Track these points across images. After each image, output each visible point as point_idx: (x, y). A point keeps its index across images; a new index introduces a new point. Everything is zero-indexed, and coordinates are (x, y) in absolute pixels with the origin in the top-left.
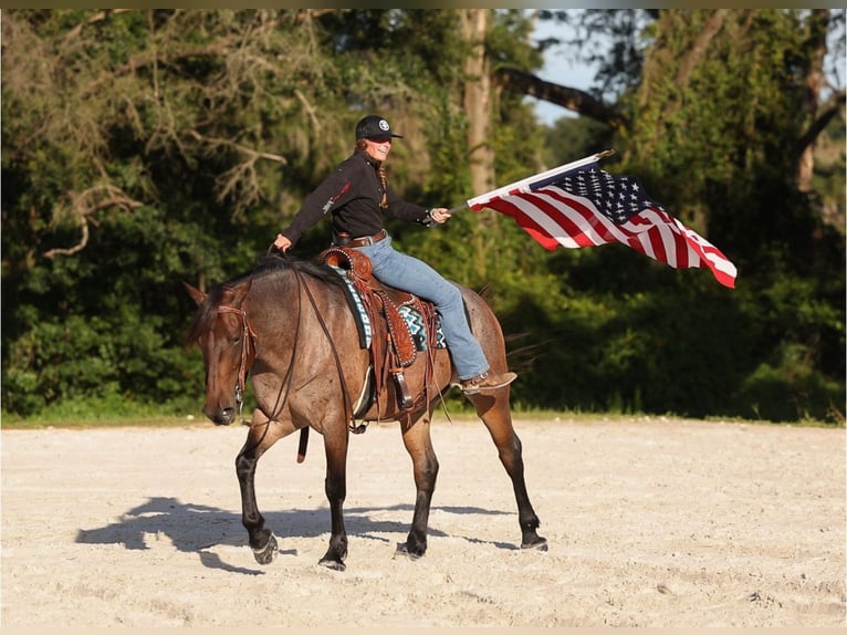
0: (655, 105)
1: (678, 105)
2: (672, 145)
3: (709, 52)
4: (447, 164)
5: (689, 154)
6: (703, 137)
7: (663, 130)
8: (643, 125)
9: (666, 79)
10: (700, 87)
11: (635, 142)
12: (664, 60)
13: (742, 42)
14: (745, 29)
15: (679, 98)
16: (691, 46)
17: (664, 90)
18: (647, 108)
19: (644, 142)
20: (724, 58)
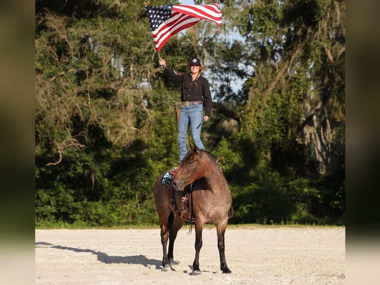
0: (253, 110)
1: (262, 110)
2: (259, 126)
3: (274, 90)
4: (170, 131)
5: (266, 129)
6: (272, 122)
7: (256, 120)
8: (249, 118)
9: (257, 100)
10: (270, 103)
11: (245, 124)
12: (257, 93)
13: (287, 86)
14: (288, 81)
15: (263, 107)
16: (267, 87)
17: (257, 104)
18: (250, 111)
19: (249, 124)
20: (280, 92)
